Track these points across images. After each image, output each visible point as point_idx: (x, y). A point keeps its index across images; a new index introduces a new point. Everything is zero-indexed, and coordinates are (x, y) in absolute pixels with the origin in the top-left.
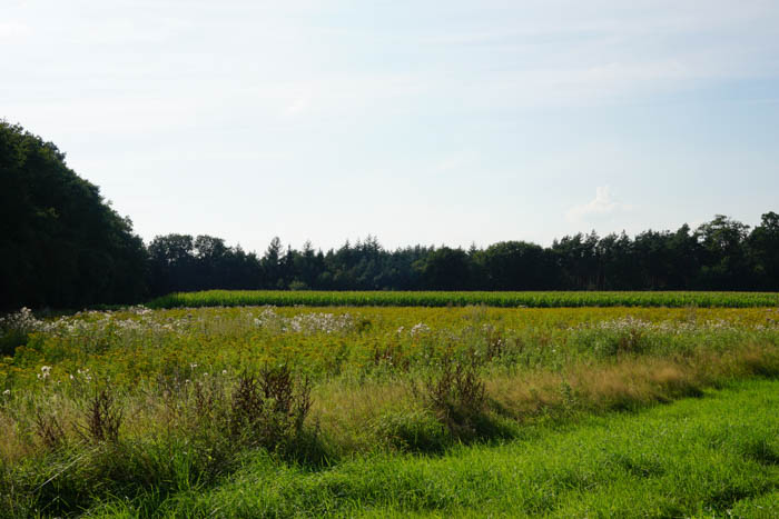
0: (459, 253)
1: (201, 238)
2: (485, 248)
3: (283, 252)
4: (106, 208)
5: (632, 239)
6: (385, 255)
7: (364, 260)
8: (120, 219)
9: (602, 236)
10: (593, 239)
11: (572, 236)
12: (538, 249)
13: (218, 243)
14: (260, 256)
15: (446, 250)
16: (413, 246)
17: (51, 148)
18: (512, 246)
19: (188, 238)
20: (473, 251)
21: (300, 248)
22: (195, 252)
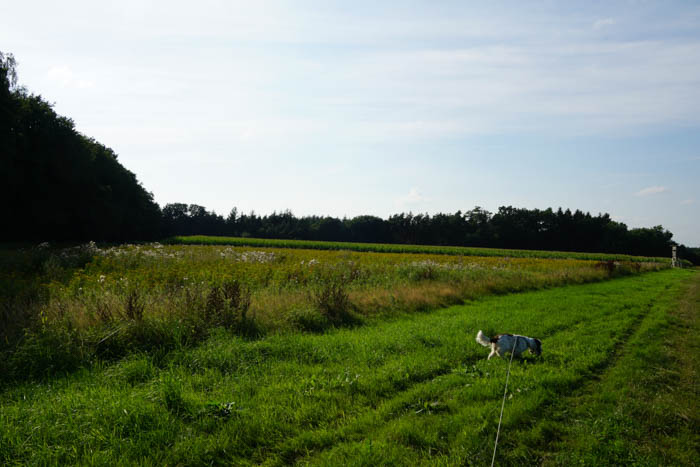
0: (337, 220)
1: (192, 206)
2: (352, 218)
3: (238, 216)
4: (139, 187)
5: (431, 217)
6: (295, 220)
7: (284, 222)
8: (146, 193)
9: (415, 215)
10: (410, 216)
11: (399, 214)
12: (381, 220)
13: (202, 209)
14: (225, 217)
15: (330, 218)
16: (311, 216)
17: (110, 151)
18: (367, 218)
19: (185, 206)
20: (345, 220)
21: (248, 214)
22: (189, 213)
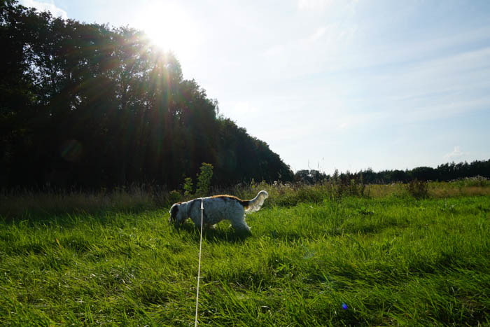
0: (402, 172)
1: (312, 171)
2: (411, 170)
3: (339, 174)
4: (282, 162)
5: (469, 164)
6: (375, 174)
7: (367, 176)
8: (284, 164)
9: (457, 163)
10: (453, 165)
11: (445, 164)
12: (432, 169)
13: (317, 172)
14: (332, 176)
15: (397, 171)
16: (385, 170)
18: (422, 168)
19: (308, 171)
20: (407, 171)
21: (345, 173)
22: (310, 175)
